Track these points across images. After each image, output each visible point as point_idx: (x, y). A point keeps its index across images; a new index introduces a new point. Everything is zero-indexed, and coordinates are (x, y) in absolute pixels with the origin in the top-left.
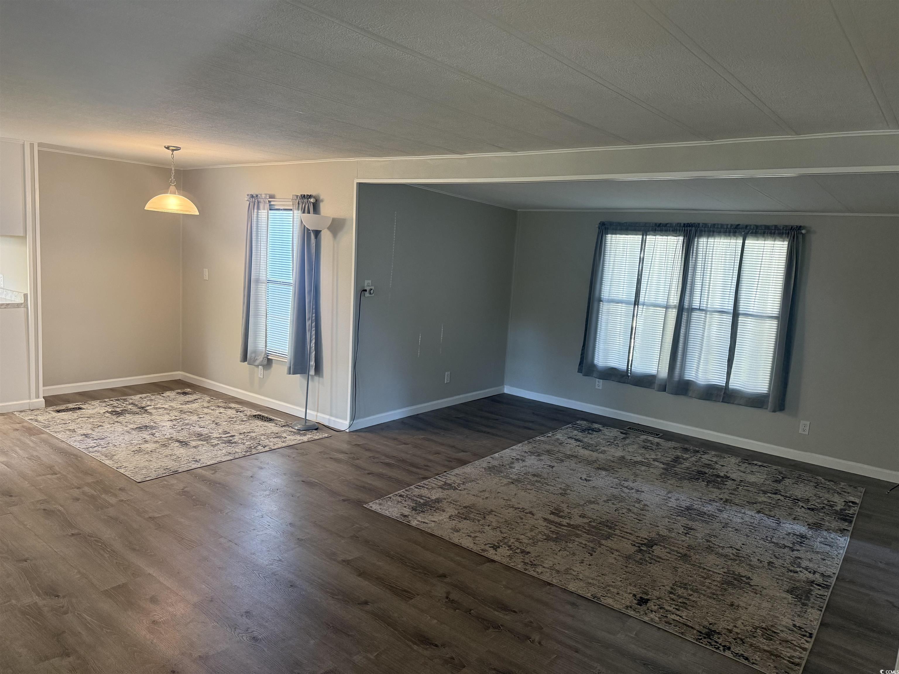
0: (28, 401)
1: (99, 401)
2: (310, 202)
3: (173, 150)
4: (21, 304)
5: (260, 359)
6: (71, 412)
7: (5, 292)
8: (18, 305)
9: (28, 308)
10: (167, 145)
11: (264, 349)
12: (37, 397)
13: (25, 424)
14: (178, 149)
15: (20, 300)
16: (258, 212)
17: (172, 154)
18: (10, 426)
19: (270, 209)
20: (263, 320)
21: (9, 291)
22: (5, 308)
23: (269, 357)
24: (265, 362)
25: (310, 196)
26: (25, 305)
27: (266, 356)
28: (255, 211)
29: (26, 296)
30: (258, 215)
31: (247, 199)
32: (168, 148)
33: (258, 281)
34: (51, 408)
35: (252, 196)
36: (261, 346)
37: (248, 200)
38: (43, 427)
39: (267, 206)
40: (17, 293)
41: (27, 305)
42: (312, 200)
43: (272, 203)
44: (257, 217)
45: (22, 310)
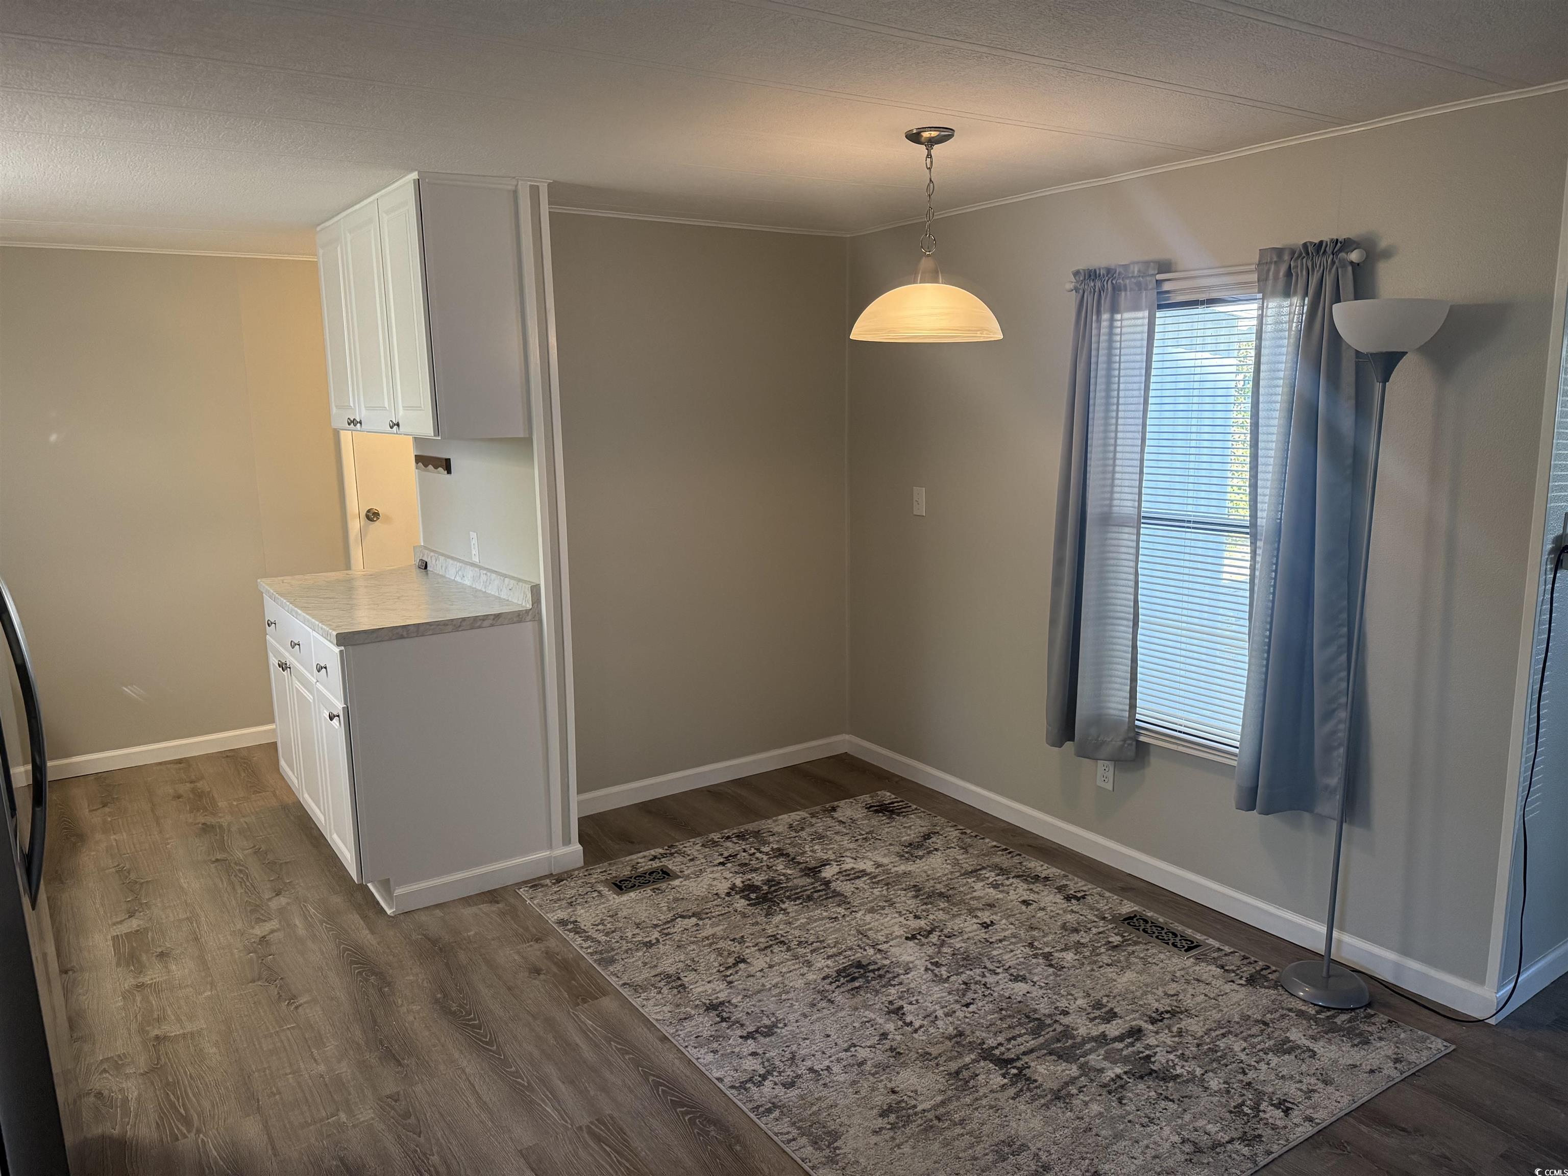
0: (546, 853)
1: (698, 840)
2: (1344, 264)
3: (931, 142)
4: (527, 611)
5: (1114, 741)
6: (649, 891)
7: (484, 578)
8: (519, 617)
9: (540, 621)
10: (913, 127)
11: (1127, 714)
12: (567, 841)
13: (552, 943)
14: (946, 134)
15: (521, 600)
16: (1112, 320)
17: (929, 156)
18: (519, 953)
19: (1160, 307)
20: (1123, 630)
21: (494, 576)
22: (492, 625)
23: (1142, 739)
24: (1131, 753)
25: (1346, 245)
26: (534, 614)
27: (1132, 734)
28: (1105, 316)
29: (535, 590)
30: (1111, 327)
31: (1071, 286)
32: (914, 137)
33: (1107, 520)
34: (598, 873)
35: (1092, 275)
36: (1117, 705)
37: (1076, 289)
38: (599, 962)
39: (1148, 297)
40: (512, 582)
41: (540, 613)
42: (1354, 256)
43: (1166, 287)
44: (1111, 334)
45: (529, 627)
